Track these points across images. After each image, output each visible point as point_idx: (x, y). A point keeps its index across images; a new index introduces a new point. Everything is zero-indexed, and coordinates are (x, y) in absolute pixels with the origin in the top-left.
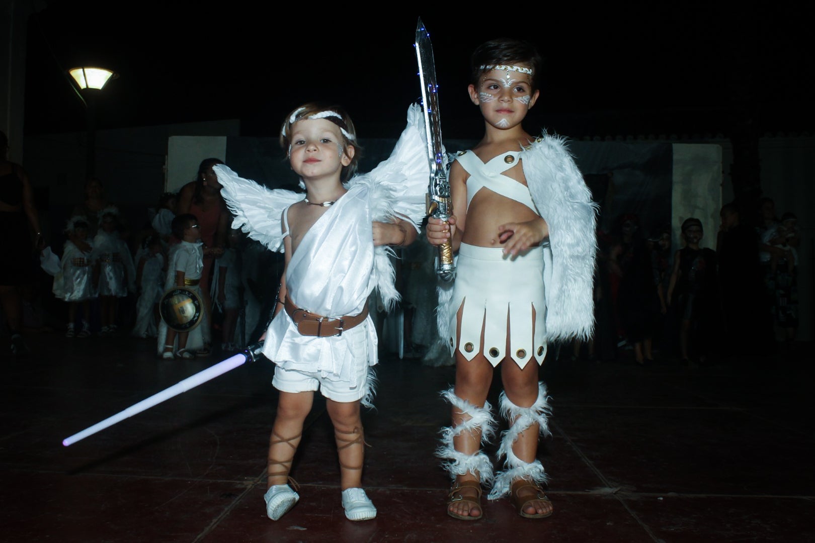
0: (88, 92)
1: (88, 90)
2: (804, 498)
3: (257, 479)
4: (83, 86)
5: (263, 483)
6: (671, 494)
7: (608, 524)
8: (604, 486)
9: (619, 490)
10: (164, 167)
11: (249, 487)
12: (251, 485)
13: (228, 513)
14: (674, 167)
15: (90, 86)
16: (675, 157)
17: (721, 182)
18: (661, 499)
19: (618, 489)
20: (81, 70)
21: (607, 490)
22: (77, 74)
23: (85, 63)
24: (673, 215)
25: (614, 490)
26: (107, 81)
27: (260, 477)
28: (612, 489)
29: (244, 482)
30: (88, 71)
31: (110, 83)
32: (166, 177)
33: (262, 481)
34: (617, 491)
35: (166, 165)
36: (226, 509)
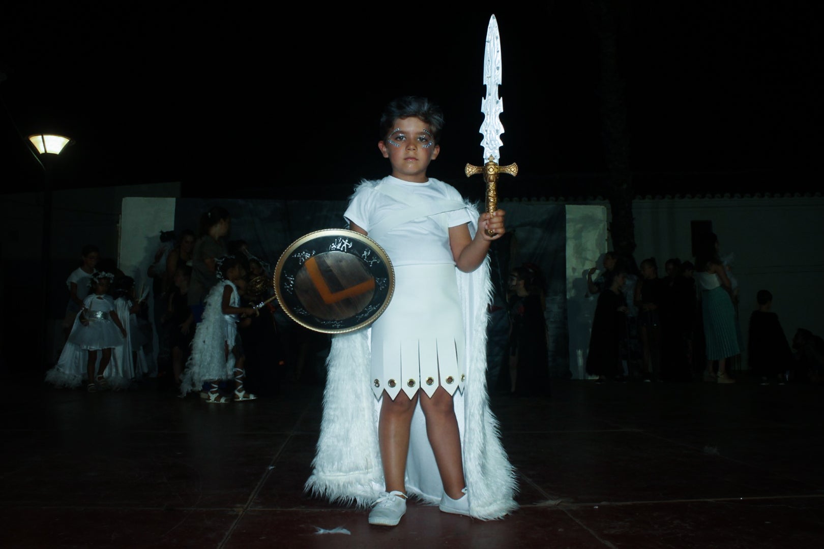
0: (47, 156)
1: (46, 155)
2: (709, 500)
3: (246, 506)
4: (41, 150)
5: (252, 509)
6: (604, 503)
7: (560, 530)
8: (546, 499)
9: (561, 502)
10: (118, 225)
11: (241, 513)
12: (242, 512)
13: (229, 537)
14: (567, 225)
15: (49, 151)
16: (568, 216)
17: (606, 238)
18: (597, 507)
19: (559, 502)
20: (40, 137)
21: (551, 503)
22: (37, 141)
23: (44, 130)
24: (567, 266)
25: (557, 502)
26: (64, 148)
27: (247, 504)
28: (556, 501)
29: (235, 509)
30: (48, 138)
31: (67, 149)
32: (119, 234)
33: (250, 507)
34: (559, 503)
35: (120, 224)
36: (227, 534)
